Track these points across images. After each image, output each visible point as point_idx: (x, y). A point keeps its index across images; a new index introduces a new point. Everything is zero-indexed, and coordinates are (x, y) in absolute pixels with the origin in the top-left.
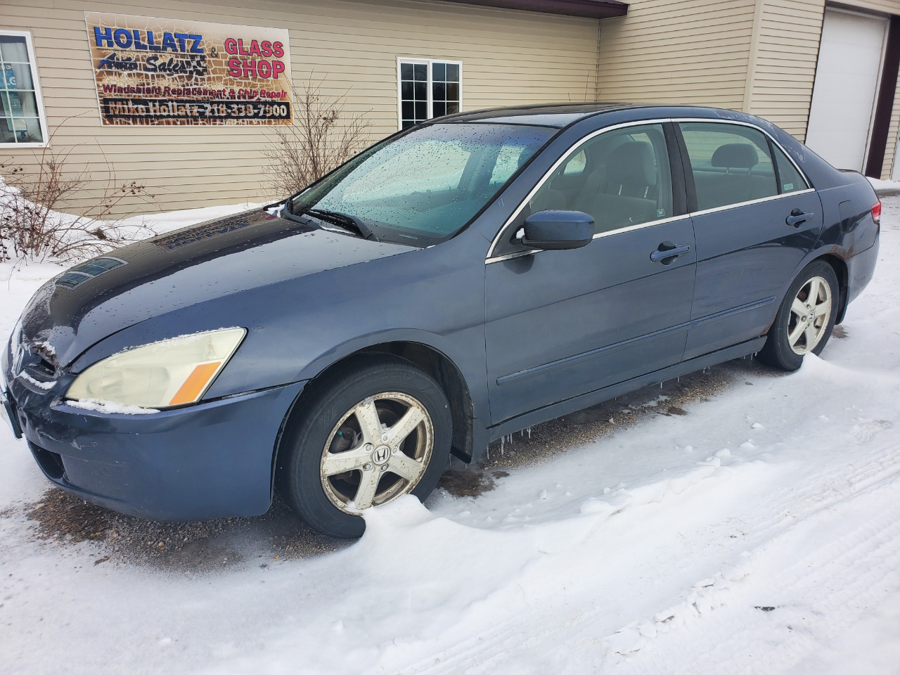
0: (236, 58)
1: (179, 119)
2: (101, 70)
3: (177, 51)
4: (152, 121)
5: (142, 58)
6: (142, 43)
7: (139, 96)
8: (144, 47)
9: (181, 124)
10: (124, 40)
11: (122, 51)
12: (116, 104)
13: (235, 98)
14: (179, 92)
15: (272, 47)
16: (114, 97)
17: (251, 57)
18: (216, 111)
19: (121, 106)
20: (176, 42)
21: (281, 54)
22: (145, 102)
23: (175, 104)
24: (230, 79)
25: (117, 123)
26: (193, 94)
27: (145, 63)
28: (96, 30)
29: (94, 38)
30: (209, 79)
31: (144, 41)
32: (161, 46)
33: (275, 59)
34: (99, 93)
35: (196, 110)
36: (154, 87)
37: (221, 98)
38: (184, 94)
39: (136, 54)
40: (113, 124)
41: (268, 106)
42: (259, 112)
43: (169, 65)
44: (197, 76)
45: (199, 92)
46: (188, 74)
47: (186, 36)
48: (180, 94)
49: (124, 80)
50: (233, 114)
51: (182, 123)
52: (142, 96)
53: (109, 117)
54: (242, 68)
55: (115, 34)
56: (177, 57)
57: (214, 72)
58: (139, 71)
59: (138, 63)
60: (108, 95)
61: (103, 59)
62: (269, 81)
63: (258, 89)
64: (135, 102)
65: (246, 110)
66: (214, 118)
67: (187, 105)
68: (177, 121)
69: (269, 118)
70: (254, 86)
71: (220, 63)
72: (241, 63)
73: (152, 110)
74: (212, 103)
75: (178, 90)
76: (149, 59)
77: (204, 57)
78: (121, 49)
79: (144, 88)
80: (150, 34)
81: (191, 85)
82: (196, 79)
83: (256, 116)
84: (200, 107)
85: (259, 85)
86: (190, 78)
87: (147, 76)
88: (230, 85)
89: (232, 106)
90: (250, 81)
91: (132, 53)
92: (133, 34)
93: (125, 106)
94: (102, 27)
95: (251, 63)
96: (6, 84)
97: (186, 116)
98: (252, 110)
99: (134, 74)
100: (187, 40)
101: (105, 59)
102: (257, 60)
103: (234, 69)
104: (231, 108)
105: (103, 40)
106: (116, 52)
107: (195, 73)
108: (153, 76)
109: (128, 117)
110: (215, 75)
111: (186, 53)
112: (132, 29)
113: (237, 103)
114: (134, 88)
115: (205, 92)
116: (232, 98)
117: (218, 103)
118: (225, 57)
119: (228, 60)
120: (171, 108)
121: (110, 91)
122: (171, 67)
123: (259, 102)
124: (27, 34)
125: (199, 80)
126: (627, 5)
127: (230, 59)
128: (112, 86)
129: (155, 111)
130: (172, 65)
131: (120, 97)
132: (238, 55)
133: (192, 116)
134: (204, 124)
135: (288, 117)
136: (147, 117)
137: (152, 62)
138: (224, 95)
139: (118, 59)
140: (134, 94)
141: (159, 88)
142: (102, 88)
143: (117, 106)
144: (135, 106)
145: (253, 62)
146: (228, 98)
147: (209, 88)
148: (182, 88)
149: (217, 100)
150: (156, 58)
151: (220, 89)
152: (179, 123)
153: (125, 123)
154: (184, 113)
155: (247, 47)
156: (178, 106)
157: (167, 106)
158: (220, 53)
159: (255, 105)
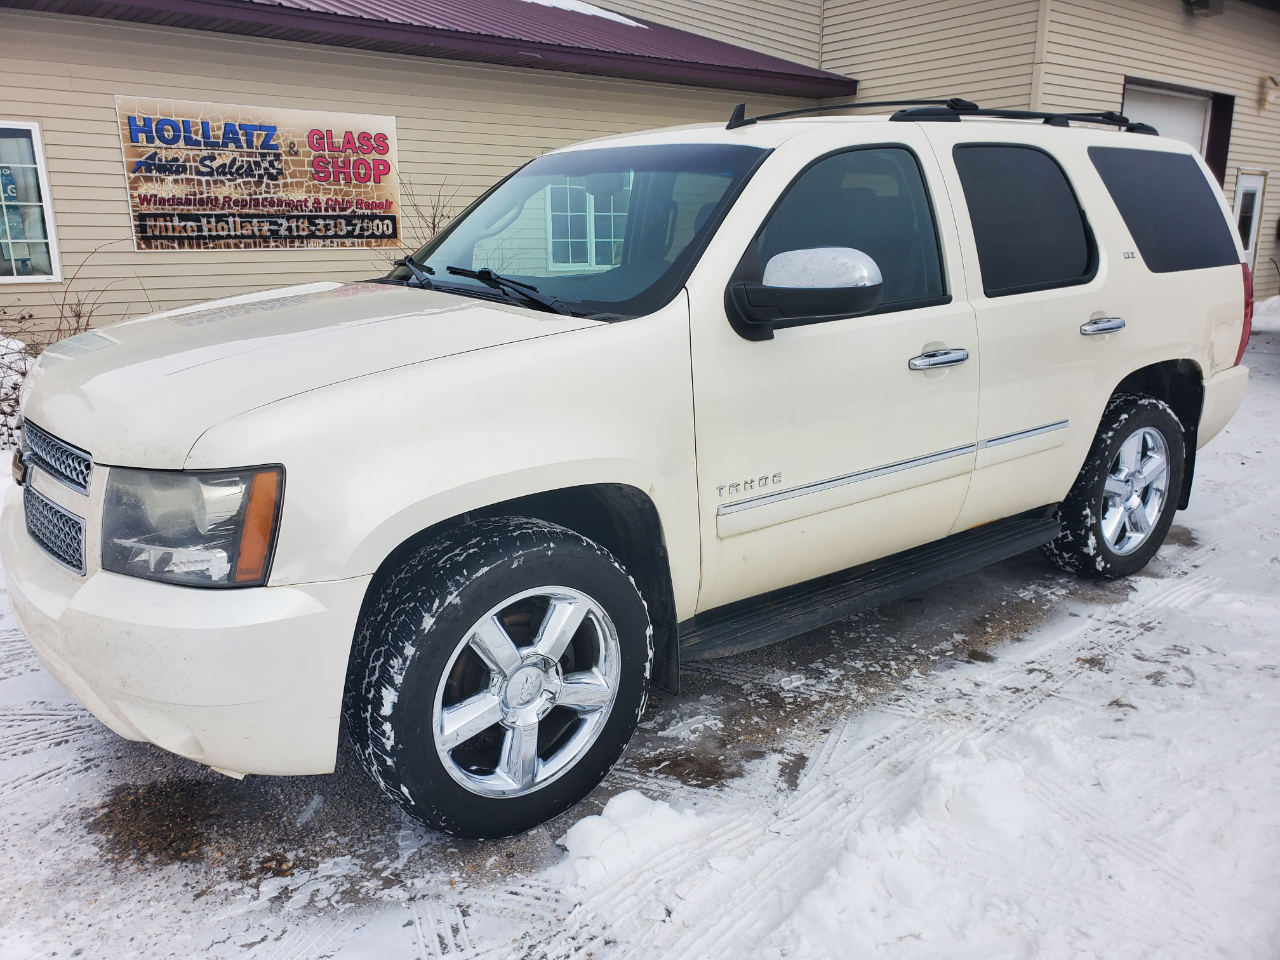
0: (323, 157)
1: (243, 241)
2: (137, 174)
3: (241, 147)
4: (205, 244)
5: (193, 158)
6: (194, 137)
7: (188, 210)
8: (197, 143)
9: (245, 247)
10: (169, 134)
11: (166, 149)
12: (156, 221)
13: (320, 211)
14: (243, 204)
15: (372, 141)
16: (154, 212)
17: (343, 155)
18: (294, 228)
19: (163, 224)
20: (240, 136)
21: (386, 150)
22: (196, 218)
23: (238, 219)
24: (315, 185)
25: (157, 247)
26: (263, 206)
27: (198, 164)
28: (131, 120)
29: (127, 132)
30: (285, 185)
31: (197, 135)
32: (221, 141)
33: (378, 157)
34: (133, 206)
35: (266, 227)
36: (209, 197)
37: (302, 211)
38: (250, 206)
39: (186, 152)
40: (151, 248)
41: (366, 221)
42: (354, 230)
43: (231, 166)
44: (269, 181)
45: (272, 204)
46: (256, 179)
47: (255, 127)
48: (246, 205)
49: (168, 188)
50: (318, 233)
51: (247, 246)
52: (192, 209)
53: (146, 238)
54: (331, 170)
55: (156, 125)
56: (241, 156)
58: (188, 176)
59: (188, 164)
60: (145, 209)
61: (139, 160)
62: (368, 186)
63: (353, 197)
64: (183, 217)
65: (335, 227)
66: (291, 238)
67: (255, 221)
68: (241, 242)
69: (368, 237)
70: (347, 194)
71: (302, 164)
72: (329, 163)
73: (205, 228)
74: (289, 218)
75: (243, 200)
76: (204, 159)
77: (280, 155)
78: (164, 145)
79: (195, 199)
80: (205, 125)
81: (261, 194)
82: (268, 186)
83: (350, 235)
84: (271, 223)
85: (354, 192)
86: (259, 183)
87: (200, 183)
88: (315, 192)
89: (317, 221)
90: (342, 187)
91: (180, 151)
92: (181, 125)
93: (169, 224)
94: (139, 117)
95: (343, 162)
97: (253, 236)
98: (344, 227)
99: (182, 180)
100: (256, 133)
101: (143, 159)
102: (352, 159)
103: (321, 170)
104: (315, 225)
105: (140, 135)
106: (158, 151)
107: (265, 178)
108: (208, 182)
109: (172, 239)
110: (294, 180)
111: (254, 150)
112: (181, 119)
113: (324, 218)
114: (181, 199)
115: (280, 202)
116: (316, 211)
117: (298, 218)
118: (307, 154)
119: (312, 159)
120: (231, 225)
121: (149, 204)
122: (234, 170)
123: (354, 216)
124: (34, 127)
125: (271, 186)
126: (855, 82)
127: (315, 157)
128: (151, 196)
129: (210, 230)
130: (235, 167)
131: (161, 212)
132: (326, 153)
133: (261, 236)
134: (277, 246)
135: (394, 235)
136: (198, 238)
137: (207, 162)
138: (306, 206)
139: (160, 160)
140: (181, 207)
141: (216, 198)
142: (138, 200)
143: (158, 224)
144: (183, 224)
145: (347, 162)
146: (311, 211)
147: (285, 198)
148: (248, 198)
149: (296, 213)
150: (212, 158)
151: (300, 198)
152: (242, 246)
153: (168, 247)
154: (250, 232)
155: (339, 140)
156: (242, 222)
157: (227, 223)
158: (301, 150)
159: (349, 220)
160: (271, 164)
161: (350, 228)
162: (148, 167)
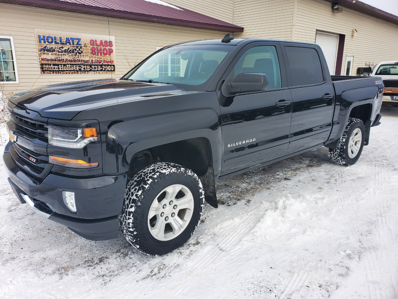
0: (94, 48)
1: (71, 72)
2: (41, 52)
3: (71, 44)
4: (60, 72)
5: (57, 47)
6: (57, 41)
7: (55, 63)
8: (58, 43)
9: (72, 74)
10: (50, 40)
11: (49, 45)
13: (93, 63)
14: (71, 61)
15: (108, 43)
16: (45, 63)
17: (100, 47)
18: (86, 68)
20: (71, 41)
21: (112, 46)
22: (58, 65)
24: (92, 56)
25: (46, 73)
26: (77, 62)
27: (58, 49)
28: (39, 36)
29: (38, 40)
30: (83, 56)
31: (58, 41)
32: (65, 43)
33: (109, 48)
34: (40, 61)
35: (78, 68)
36: (61, 59)
38: (73, 62)
39: (55, 46)
41: (106, 66)
45: (79, 61)
46: (75, 54)
47: (75, 39)
49: (50, 56)
50: (92, 70)
52: (57, 63)
53: (43, 71)
54: (96, 51)
55: (47, 38)
56: (71, 47)
57: (85, 53)
58: (56, 53)
59: (55, 49)
60: (43, 62)
61: (41, 48)
62: (107, 56)
63: (102, 59)
64: (54, 65)
65: (97, 68)
66: (85, 71)
67: (74, 66)
69: (107, 71)
70: (101, 58)
71: (88, 49)
72: (96, 49)
73: (60, 68)
74: (84, 65)
75: (71, 60)
76: (60, 48)
77: (82, 47)
78: (49, 44)
79: (57, 60)
80: (60, 38)
81: (76, 58)
82: (78, 56)
83: (101, 70)
87: (59, 55)
88: (92, 58)
89: (92, 66)
90: (99, 56)
91: (53, 45)
92: (54, 38)
93: (50, 67)
94: (42, 35)
96: (2, 58)
97: (74, 70)
98: (100, 68)
99: (54, 54)
101: (42, 48)
102: (102, 48)
103: (93, 52)
104: (92, 67)
105: (42, 41)
106: (47, 45)
107: (78, 53)
108: (61, 55)
109: (51, 71)
110: (86, 54)
111: (74, 45)
112: (54, 36)
113: (94, 65)
114: (53, 59)
115: (82, 61)
117: (87, 65)
118: (90, 47)
122: (68, 51)
124: (11, 38)
126: (243, 28)
127: (92, 48)
128: (45, 58)
129: (62, 69)
131: (48, 63)
132: (95, 46)
133: (76, 71)
134: (81, 73)
135: (114, 70)
136: (58, 71)
138: (89, 62)
139: (47, 48)
140: (53, 62)
141: (64, 59)
143: (47, 66)
144: (54, 67)
145: (101, 49)
146: (91, 63)
147: (83, 59)
148: (73, 59)
150: (63, 48)
151: (87, 59)
153: (50, 73)
155: (98, 43)
156: (71, 66)
157: (67, 66)
158: (88, 46)
159: (101, 66)
160: (79, 50)
161: (102, 68)
162: (44, 50)
